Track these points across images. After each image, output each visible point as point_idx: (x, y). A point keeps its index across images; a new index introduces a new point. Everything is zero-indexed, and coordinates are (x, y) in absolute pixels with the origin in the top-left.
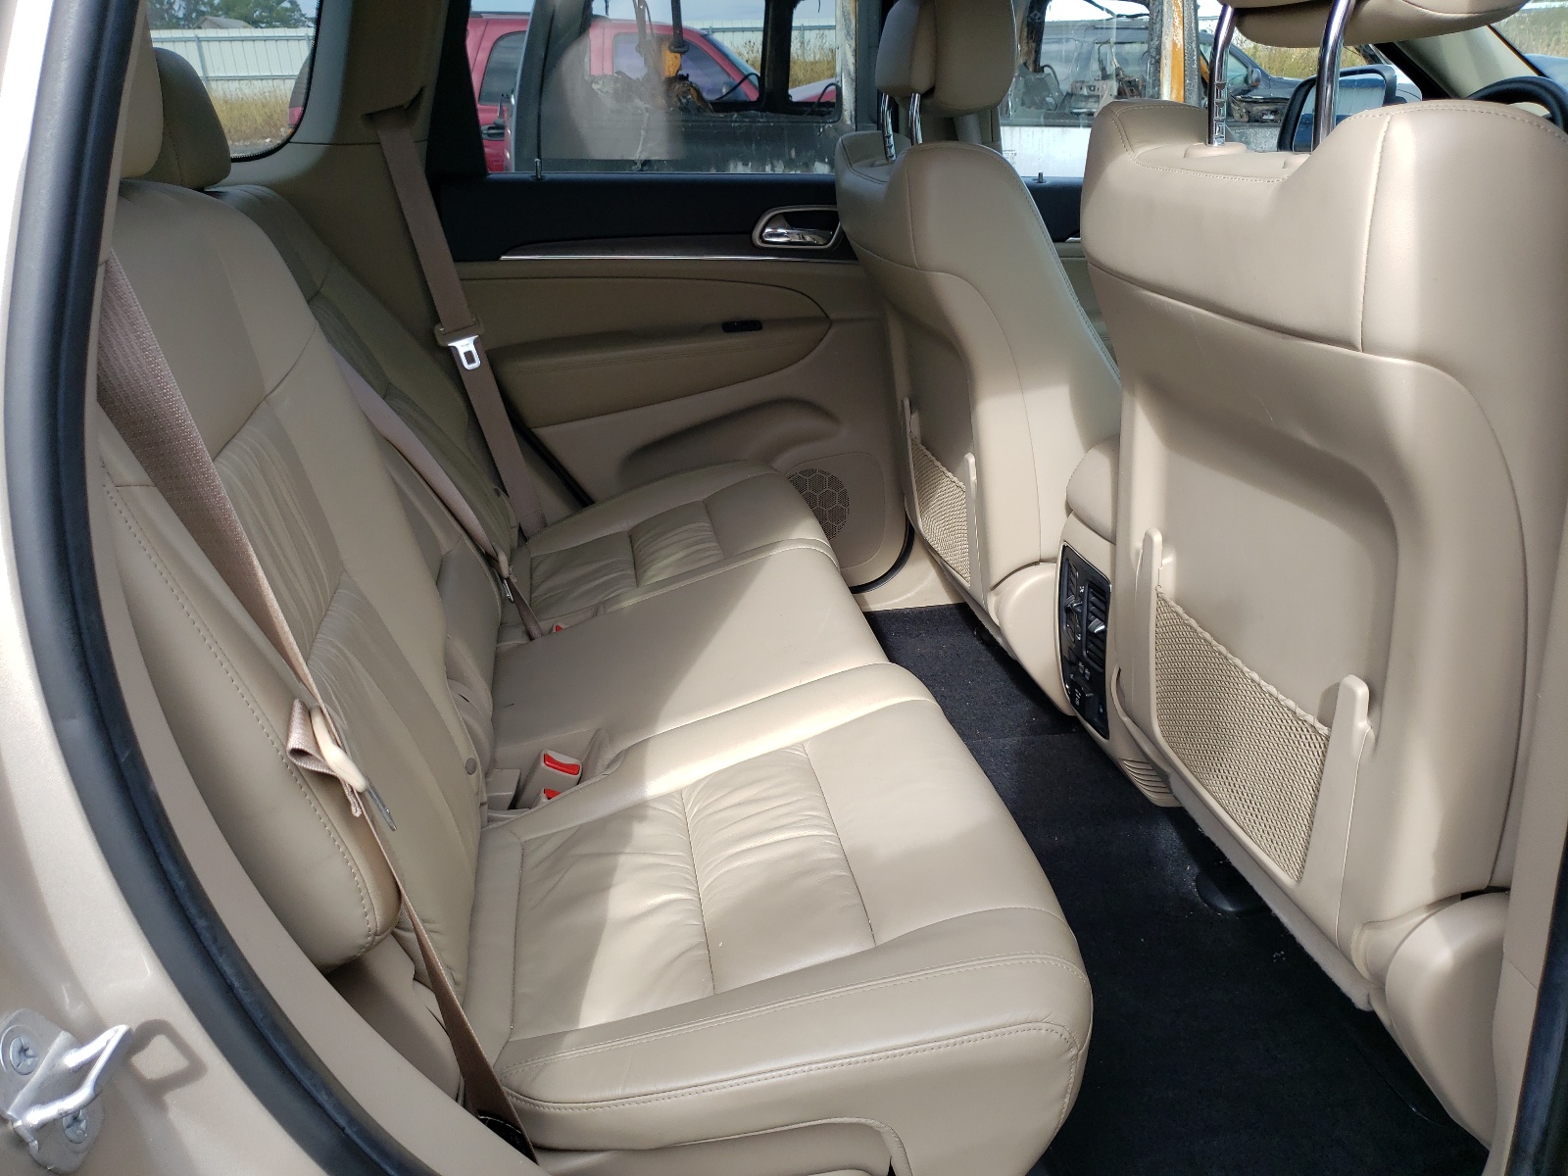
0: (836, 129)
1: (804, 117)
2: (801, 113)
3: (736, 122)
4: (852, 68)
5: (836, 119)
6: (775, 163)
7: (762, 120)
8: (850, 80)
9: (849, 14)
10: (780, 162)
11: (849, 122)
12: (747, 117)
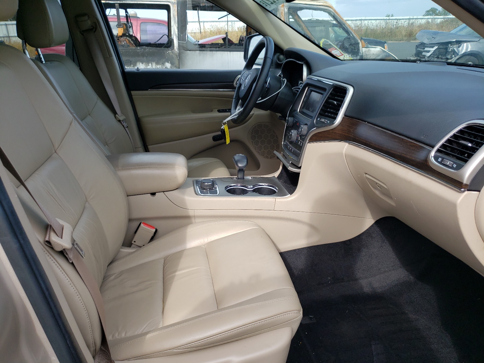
0: (172, 52)
1: (163, 48)
2: (161, 47)
3: (139, 50)
4: (177, 33)
5: (172, 49)
6: (152, 63)
7: (148, 49)
8: (176, 37)
9: (175, 16)
10: (154, 63)
11: (176, 50)
12: (143, 48)
